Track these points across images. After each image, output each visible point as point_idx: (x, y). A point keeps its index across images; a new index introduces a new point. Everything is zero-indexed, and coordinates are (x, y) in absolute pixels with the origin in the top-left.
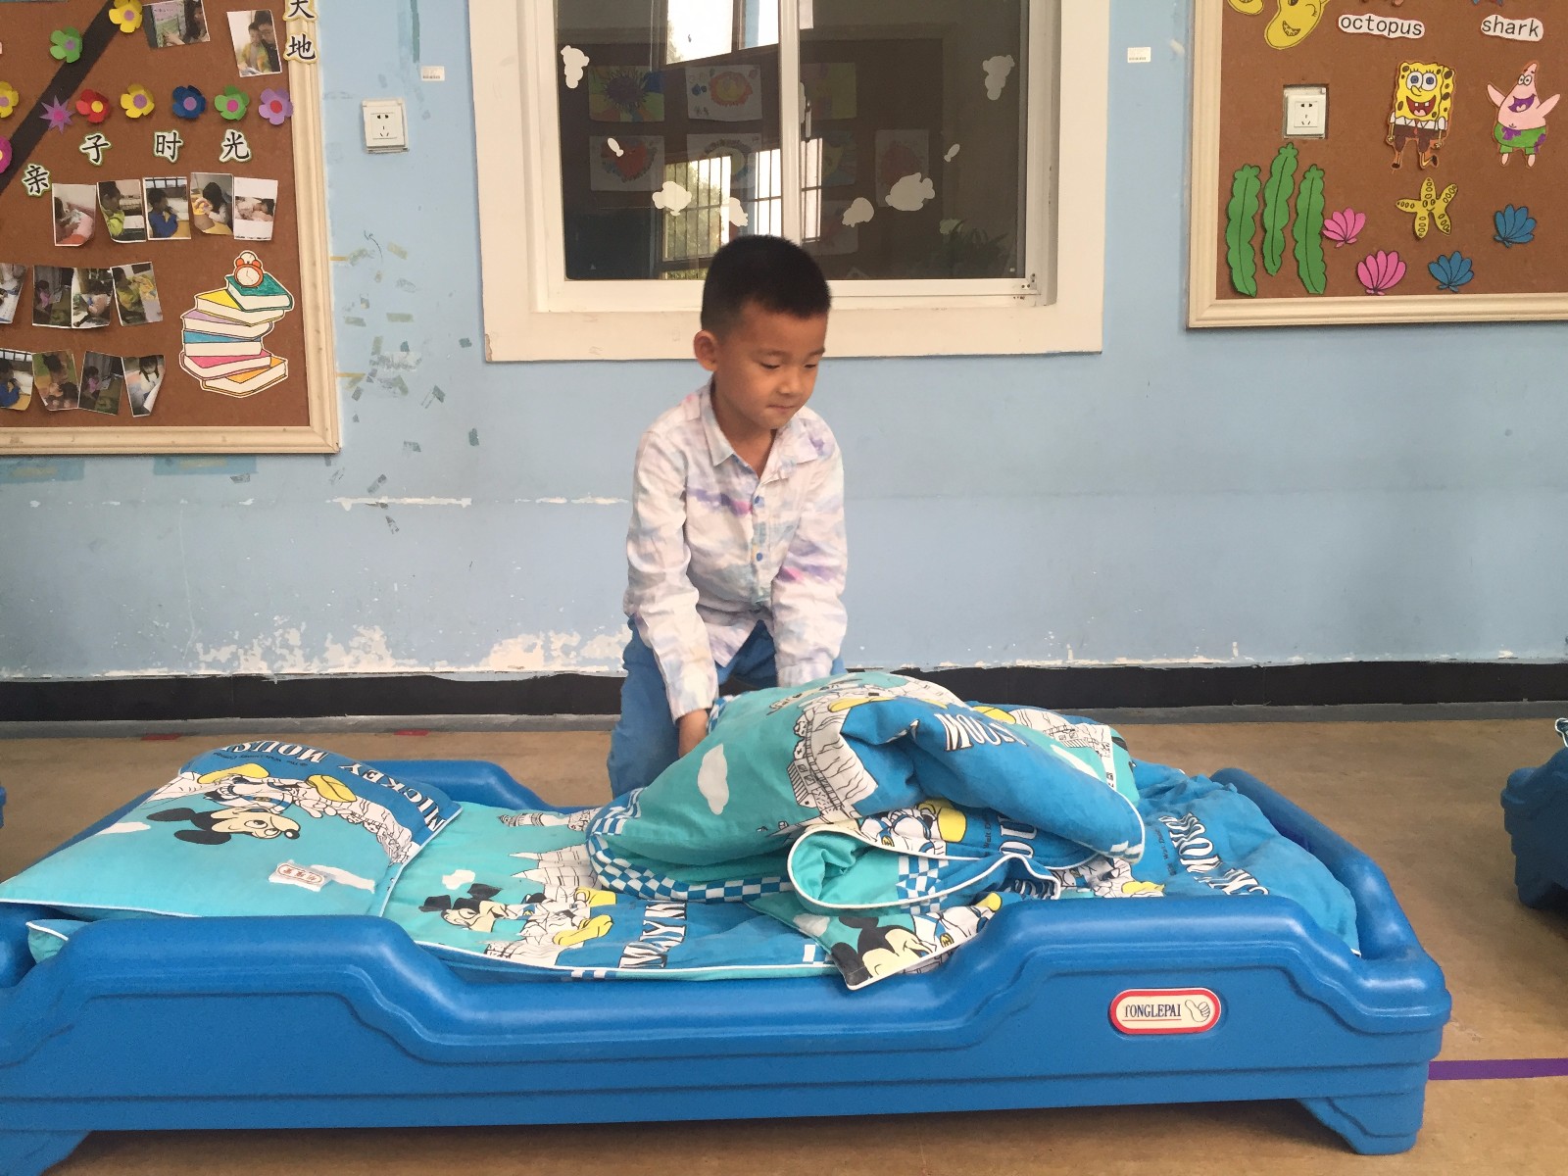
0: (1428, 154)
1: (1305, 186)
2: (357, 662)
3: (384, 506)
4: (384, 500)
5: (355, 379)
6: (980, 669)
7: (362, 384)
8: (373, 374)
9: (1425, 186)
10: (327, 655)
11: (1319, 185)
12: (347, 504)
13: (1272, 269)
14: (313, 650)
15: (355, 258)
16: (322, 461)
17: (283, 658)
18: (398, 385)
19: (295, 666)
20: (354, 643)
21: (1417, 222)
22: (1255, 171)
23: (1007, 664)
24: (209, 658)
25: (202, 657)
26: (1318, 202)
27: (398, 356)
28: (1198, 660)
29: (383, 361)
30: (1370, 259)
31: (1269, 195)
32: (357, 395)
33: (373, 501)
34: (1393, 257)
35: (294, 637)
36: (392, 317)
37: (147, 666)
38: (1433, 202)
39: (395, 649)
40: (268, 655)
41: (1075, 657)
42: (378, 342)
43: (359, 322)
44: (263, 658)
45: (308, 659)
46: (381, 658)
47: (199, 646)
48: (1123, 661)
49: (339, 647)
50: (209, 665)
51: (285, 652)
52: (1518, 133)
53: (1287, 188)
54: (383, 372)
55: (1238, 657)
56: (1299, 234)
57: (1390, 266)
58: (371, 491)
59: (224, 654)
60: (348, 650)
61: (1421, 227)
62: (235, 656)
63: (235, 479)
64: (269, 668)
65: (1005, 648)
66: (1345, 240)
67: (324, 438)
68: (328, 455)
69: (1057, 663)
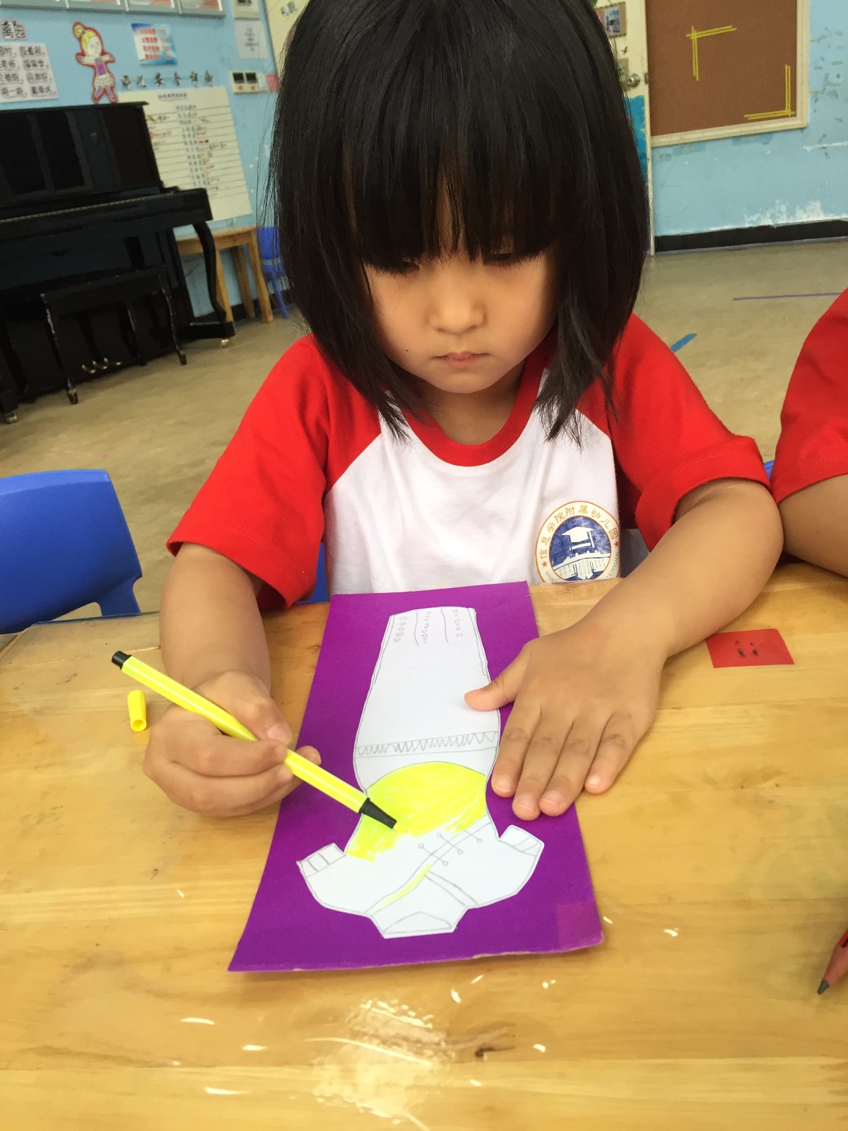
2: (809, 216)
3: (825, 148)
4: (824, 145)
5: (817, 93)
7: (819, 96)
8: (824, 90)
10: (797, 215)
12: (809, 149)
14: (791, 213)
15: (819, 40)
16: (800, 131)
17: (778, 217)
18: (834, 94)
19: (783, 220)
20: (808, 208)
24: (749, 220)
25: (746, 219)
27: (835, 80)
29: (829, 84)
32: (816, 101)
33: (821, 146)
35: (783, 208)
36: (834, 64)
37: (725, 224)
39: (825, 210)
40: (773, 216)
42: (827, 76)
43: (820, 68)
44: (771, 218)
45: (789, 217)
46: (818, 214)
47: (746, 215)
49: (802, 211)
50: (749, 223)
51: (779, 215)
54: (829, 89)
58: (820, 142)
59: (755, 218)
60: (805, 212)
62: (759, 219)
63: (764, 143)
64: (773, 221)
67: (802, 121)
68: (802, 129)
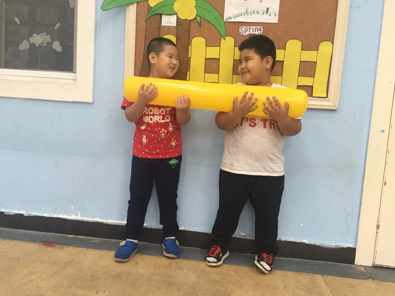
6: (45, 217)
23: (55, 216)
41: (81, 216)
65: (56, 210)
69: (73, 217)
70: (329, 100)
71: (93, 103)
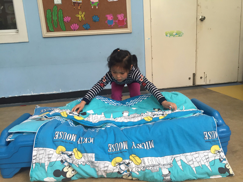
0: (79, 7)
1: (59, 13)
6: (16, 97)
9: (80, 12)
11: (62, 12)
13: (56, 27)
21: (79, 18)
22: (50, 10)
23: (21, 95)
26: (62, 15)
28: (55, 92)
30: (72, 25)
31: (53, 14)
34: (76, 24)
38: (82, 15)
41: (33, 93)
48: (41, 93)
52: (94, 3)
53: (56, 13)
55: (61, 91)
56: (59, 20)
57: (76, 26)
61: (80, 19)
65: (20, 93)
66: (68, 22)
69: (30, 94)
70: (128, 29)
71: (29, 42)
